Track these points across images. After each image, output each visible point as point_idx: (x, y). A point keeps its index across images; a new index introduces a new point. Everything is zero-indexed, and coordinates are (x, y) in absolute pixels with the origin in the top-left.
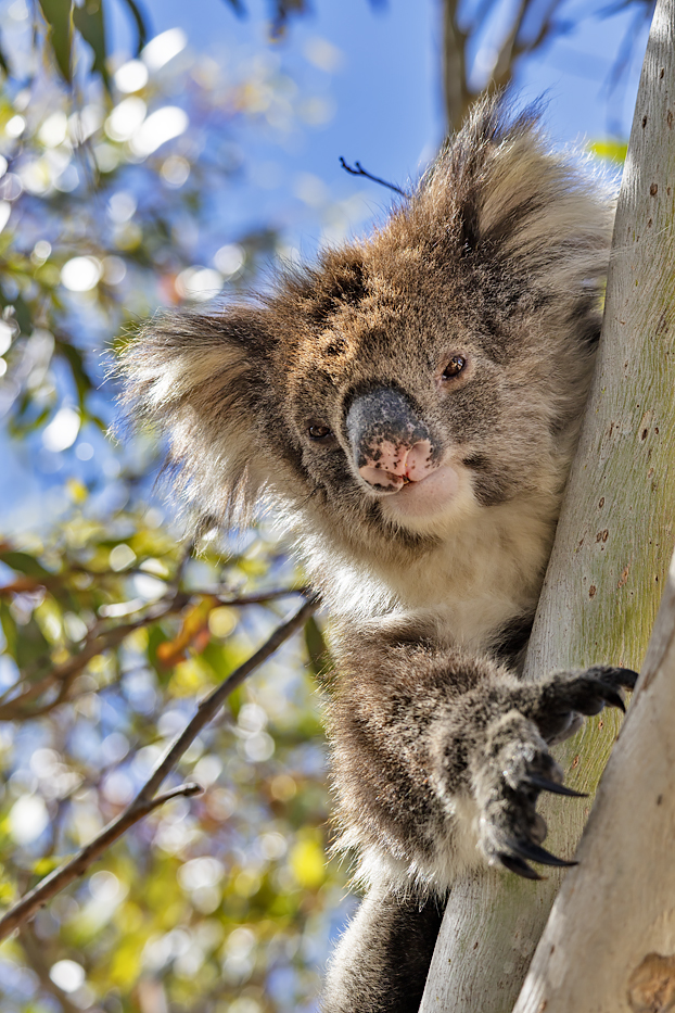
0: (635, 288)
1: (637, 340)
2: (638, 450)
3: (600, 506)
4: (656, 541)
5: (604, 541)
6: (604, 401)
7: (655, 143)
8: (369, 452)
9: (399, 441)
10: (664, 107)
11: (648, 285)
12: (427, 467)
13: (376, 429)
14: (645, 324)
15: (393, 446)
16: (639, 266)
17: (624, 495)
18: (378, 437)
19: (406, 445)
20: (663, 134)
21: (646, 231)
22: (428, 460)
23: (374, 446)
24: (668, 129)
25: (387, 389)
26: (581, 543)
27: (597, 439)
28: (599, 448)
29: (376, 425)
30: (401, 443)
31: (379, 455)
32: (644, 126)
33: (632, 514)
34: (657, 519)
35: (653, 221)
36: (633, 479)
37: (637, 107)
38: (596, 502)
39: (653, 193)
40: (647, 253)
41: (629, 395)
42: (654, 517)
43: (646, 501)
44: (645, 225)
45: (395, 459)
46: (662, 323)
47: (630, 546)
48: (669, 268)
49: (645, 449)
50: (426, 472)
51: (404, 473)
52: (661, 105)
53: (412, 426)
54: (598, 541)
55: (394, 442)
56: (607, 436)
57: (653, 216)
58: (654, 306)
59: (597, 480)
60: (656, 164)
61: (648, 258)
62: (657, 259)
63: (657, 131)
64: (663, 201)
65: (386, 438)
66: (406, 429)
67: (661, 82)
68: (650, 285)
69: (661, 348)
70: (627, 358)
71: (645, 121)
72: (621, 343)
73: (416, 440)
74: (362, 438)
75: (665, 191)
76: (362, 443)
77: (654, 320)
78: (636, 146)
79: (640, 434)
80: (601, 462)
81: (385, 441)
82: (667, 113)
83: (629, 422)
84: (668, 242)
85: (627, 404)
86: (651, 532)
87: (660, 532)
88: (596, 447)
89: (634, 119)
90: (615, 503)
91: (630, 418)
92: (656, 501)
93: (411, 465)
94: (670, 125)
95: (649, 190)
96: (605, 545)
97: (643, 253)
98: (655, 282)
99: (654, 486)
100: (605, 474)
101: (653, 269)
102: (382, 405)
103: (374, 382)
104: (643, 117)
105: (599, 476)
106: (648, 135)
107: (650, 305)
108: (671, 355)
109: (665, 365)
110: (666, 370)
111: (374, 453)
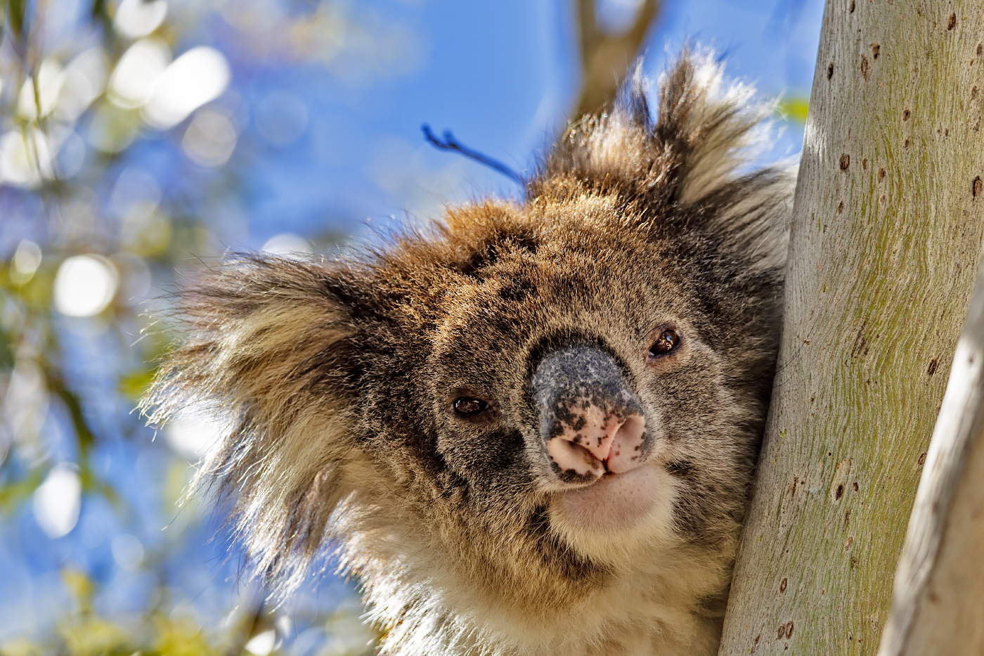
0: (823, 295)
1: (826, 364)
2: (831, 513)
3: (782, 590)
4: (858, 636)
5: (789, 636)
6: (784, 448)
7: (845, 100)
8: (569, 418)
9: (610, 408)
10: (857, 51)
11: (840, 291)
12: (634, 458)
13: (582, 390)
14: (837, 343)
15: (602, 415)
16: (828, 266)
17: (813, 573)
18: (585, 399)
19: (618, 416)
20: (856, 87)
21: (835, 218)
22: (637, 448)
23: (576, 411)
24: (862, 80)
25: (591, 346)
26: (757, 640)
27: (776, 499)
28: (779, 512)
29: (582, 384)
30: (613, 412)
31: (582, 423)
32: (830, 76)
33: (826, 600)
34: (859, 607)
35: (845, 205)
36: (826, 552)
37: (820, 51)
38: (776, 585)
39: (844, 167)
40: (838, 247)
41: (817, 439)
42: (855, 604)
43: (844, 583)
44: (835, 210)
45: (600, 433)
46: (860, 341)
47: (823, 643)
48: (867, 267)
49: (841, 512)
50: (630, 465)
51: (606, 457)
52: (852, 48)
53: (627, 394)
54: (780, 637)
55: (604, 408)
56: (789, 496)
57: (845, 199)
58: (849, 318)
59: (777, 555)
60: (847, 128)
61: (839, 254)
62: (851, 255)
63: (847, 84)
64: (858, 177)
65: (595, 401)
66: (621, 396)
67: (851, 18)
68: (842, 290)
69: (859, 376)
70: (814, 389)
71: (831, 70)
72: (805, 369)
73: (630, 413)
74: (559, 399)
75: (861, 164)
76: (560, 405)
77: (849, 337)
78: (819, 104)
79: (833, 492)
80: (782, 531)
81: (592, 406)
82: (860, 59)
83: (818, 476)
84: (866, 233)
85: (815, 451)
86: (850, 624)
87: (864, 624)
88: (775, 510)
89: (817, 68)
90: (802, 585)
91: (819, 470)
92: (857, 582)
93: (615, 449)
94: (865, 75)
95: (838, 162)
96: (790, 642)
97: (832, 248)
98: (849, 286)
99: (853, 562)
100: (788, 547)
101: (846, 269)
102: (588, 363)
103: (576, 335)
104: (828, 65)
105: (779, 550)
106: (836, 89)
107: (844, 318)
108: (872, 384)
109: (866, 398)
110: (866, 404)
111: (575, 420)
